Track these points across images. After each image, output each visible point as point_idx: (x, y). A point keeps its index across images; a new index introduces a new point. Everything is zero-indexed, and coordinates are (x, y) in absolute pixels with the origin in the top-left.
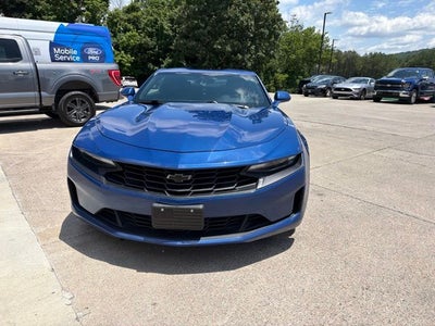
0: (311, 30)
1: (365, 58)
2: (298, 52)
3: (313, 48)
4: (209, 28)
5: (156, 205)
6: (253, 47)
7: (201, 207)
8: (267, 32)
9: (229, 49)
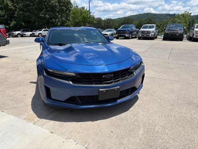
0: (83, 8)
1: (105, 21)
2: (79, 18)
3: (85, 16)
4: (35, 6)
5: (101, 90)
6: (59, 16)
7: (118, 87)
8: (65, 8)
9: (48, 16)
